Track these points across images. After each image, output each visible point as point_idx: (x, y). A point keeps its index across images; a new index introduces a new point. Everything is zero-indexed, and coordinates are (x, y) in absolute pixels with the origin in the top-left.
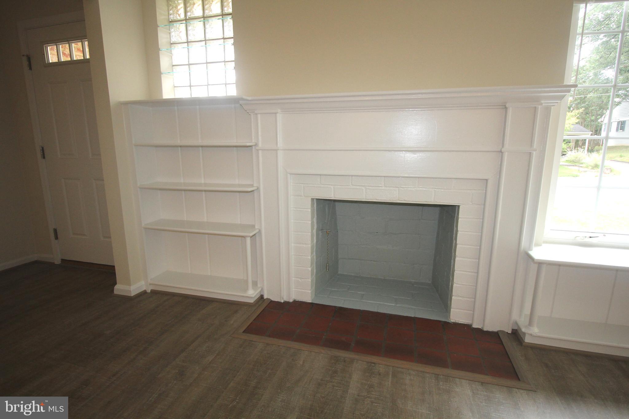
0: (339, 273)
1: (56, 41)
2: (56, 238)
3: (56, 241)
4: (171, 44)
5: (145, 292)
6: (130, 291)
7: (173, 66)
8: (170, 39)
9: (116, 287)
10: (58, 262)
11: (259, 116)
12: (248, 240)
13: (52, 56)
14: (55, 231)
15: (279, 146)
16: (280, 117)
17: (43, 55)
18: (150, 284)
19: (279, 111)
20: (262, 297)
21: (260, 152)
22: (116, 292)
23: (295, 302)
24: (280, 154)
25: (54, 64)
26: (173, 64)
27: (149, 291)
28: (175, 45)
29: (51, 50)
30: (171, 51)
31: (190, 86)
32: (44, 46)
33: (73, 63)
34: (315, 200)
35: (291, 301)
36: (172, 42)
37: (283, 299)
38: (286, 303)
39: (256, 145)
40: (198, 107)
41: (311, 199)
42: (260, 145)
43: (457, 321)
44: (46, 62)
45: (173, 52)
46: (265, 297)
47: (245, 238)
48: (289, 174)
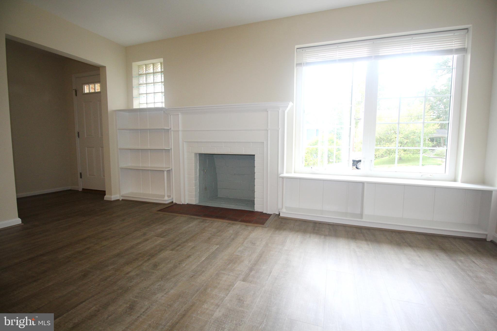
0: (218, 196)
1: (88, 83)
2: (81, 177)
3: (81, 179)
4: (139, 84)
5: (119, 200)
6: (111, 198)
7: (140, 94)
8: (139, 82)
9: (105, 196)
10: (80, 190)
11: (172, 116)
12: (165, 173)
13: (87, 89)
14: (81, 174)
15: (180, 129)
16: (180, 116)
17: (82, 89)
18: (122, 196)
19: (180, 114)
20: (172, 202)
21: (172, 132)
22: (105, 199)
23: (188, 204)
24: (180, 133)
25: (87, 94)
26: (140, 93)
27: (121, 200)
28: (140, 85)
29: (86, 87)
30: (139, 88)
31: (147, 103)
32: (83, 85)
33: (95, 93)
34: (198, 155)
35: (186, 204)
36: (140, 84)
37: (182, 202)
38: (183, 205)
39: (171, 129)
40: (148, 112)
41: (195, 153)
42: (172, 129)
43: (258, 211)
44: (84, 93)
45: (140, 88)
46: (174, 202)
47: (164, 171)
48: (184, 142)
